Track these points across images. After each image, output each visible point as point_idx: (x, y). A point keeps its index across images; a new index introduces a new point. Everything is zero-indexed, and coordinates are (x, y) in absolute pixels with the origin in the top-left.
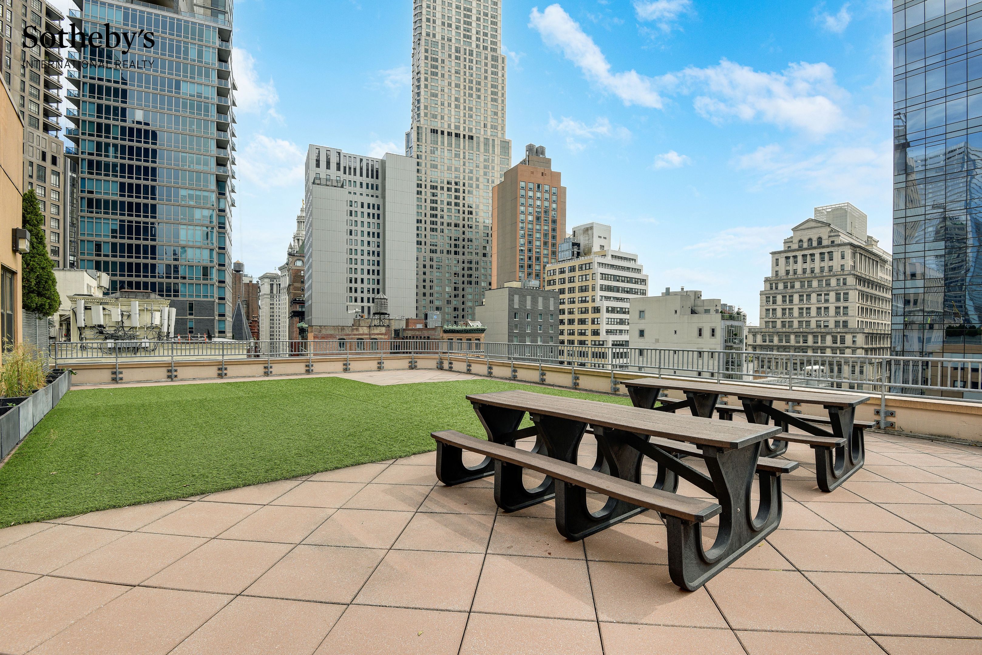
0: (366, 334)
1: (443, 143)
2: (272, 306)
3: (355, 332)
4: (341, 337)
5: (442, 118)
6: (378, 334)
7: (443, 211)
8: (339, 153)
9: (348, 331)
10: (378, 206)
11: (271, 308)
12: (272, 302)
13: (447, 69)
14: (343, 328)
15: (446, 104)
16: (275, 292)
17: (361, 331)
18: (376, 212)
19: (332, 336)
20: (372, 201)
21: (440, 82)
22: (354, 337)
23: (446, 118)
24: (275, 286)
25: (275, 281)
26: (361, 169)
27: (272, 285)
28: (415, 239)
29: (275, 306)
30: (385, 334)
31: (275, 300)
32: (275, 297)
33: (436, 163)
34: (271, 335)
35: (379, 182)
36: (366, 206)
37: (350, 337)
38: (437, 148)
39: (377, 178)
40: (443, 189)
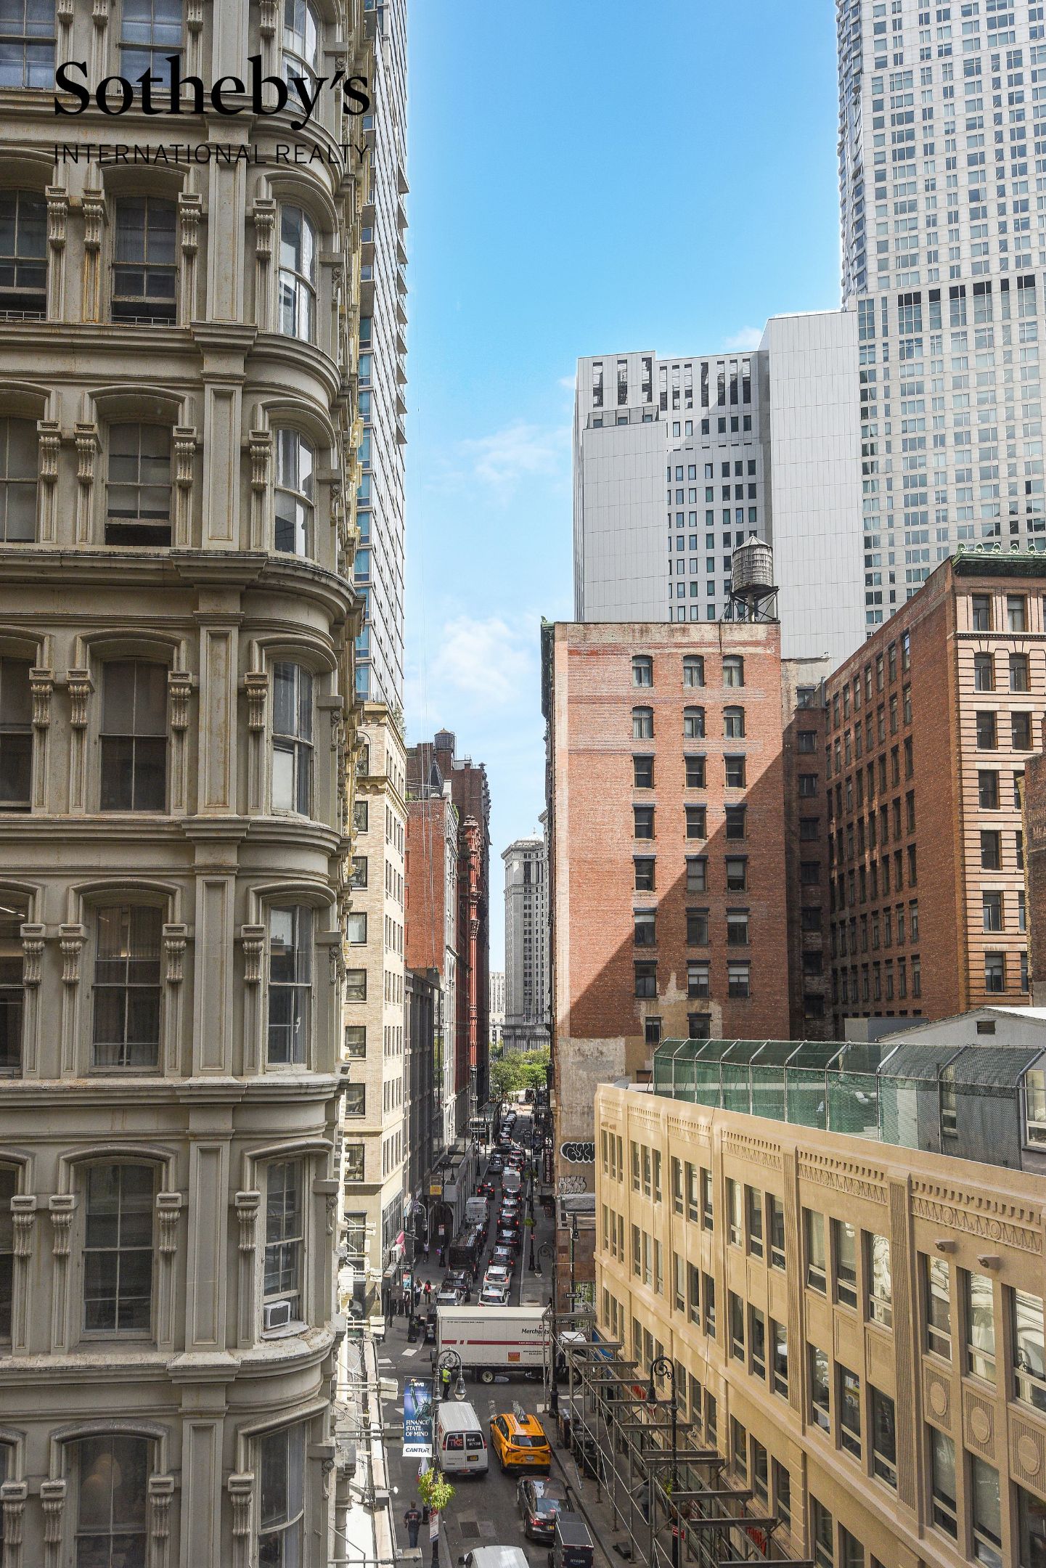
0: (710, 644)
1: (937, 323)
2: (527, 911)
3: (679, 638)
4: (640, 652)
5: (933, 257)
6: (744, 644)
7: (944, 500)
8: (648, 361)
9: (659, 635)
10: (752, 464)
11: (525, 915)
12: (527, 903)
13: (940, 128)
14: (645, 627)
15: (942, 219)
16: (533, 880)
17: (695, 634)
18: (745, 479)
19: (615, 650)
20: (732, 455)
21: (921, 169)
22: (674, 650)
23: (944, 254)
24: (533, 867)
25: (534, 855)
26: (705, 388)
27: (527, 866)
28: (861, 589)
29: (534, 911)
30: (766, 644)
31: (534, 897)
32: (534, 890)
33: (918, 379)
34: (525, 974)
35: (752, 409)
36: (718, 470)
37: (667, 651)
38: (919, 341)
39: (747, 399)
40: (943, 444)
